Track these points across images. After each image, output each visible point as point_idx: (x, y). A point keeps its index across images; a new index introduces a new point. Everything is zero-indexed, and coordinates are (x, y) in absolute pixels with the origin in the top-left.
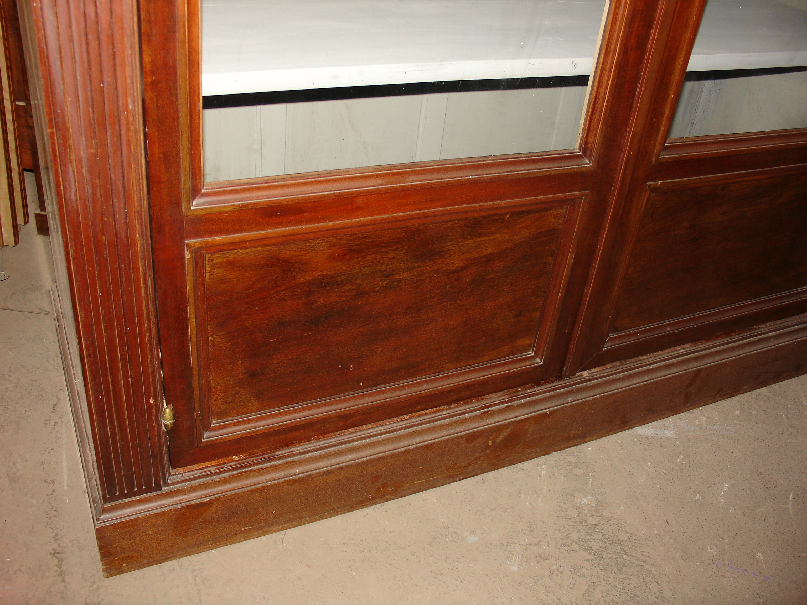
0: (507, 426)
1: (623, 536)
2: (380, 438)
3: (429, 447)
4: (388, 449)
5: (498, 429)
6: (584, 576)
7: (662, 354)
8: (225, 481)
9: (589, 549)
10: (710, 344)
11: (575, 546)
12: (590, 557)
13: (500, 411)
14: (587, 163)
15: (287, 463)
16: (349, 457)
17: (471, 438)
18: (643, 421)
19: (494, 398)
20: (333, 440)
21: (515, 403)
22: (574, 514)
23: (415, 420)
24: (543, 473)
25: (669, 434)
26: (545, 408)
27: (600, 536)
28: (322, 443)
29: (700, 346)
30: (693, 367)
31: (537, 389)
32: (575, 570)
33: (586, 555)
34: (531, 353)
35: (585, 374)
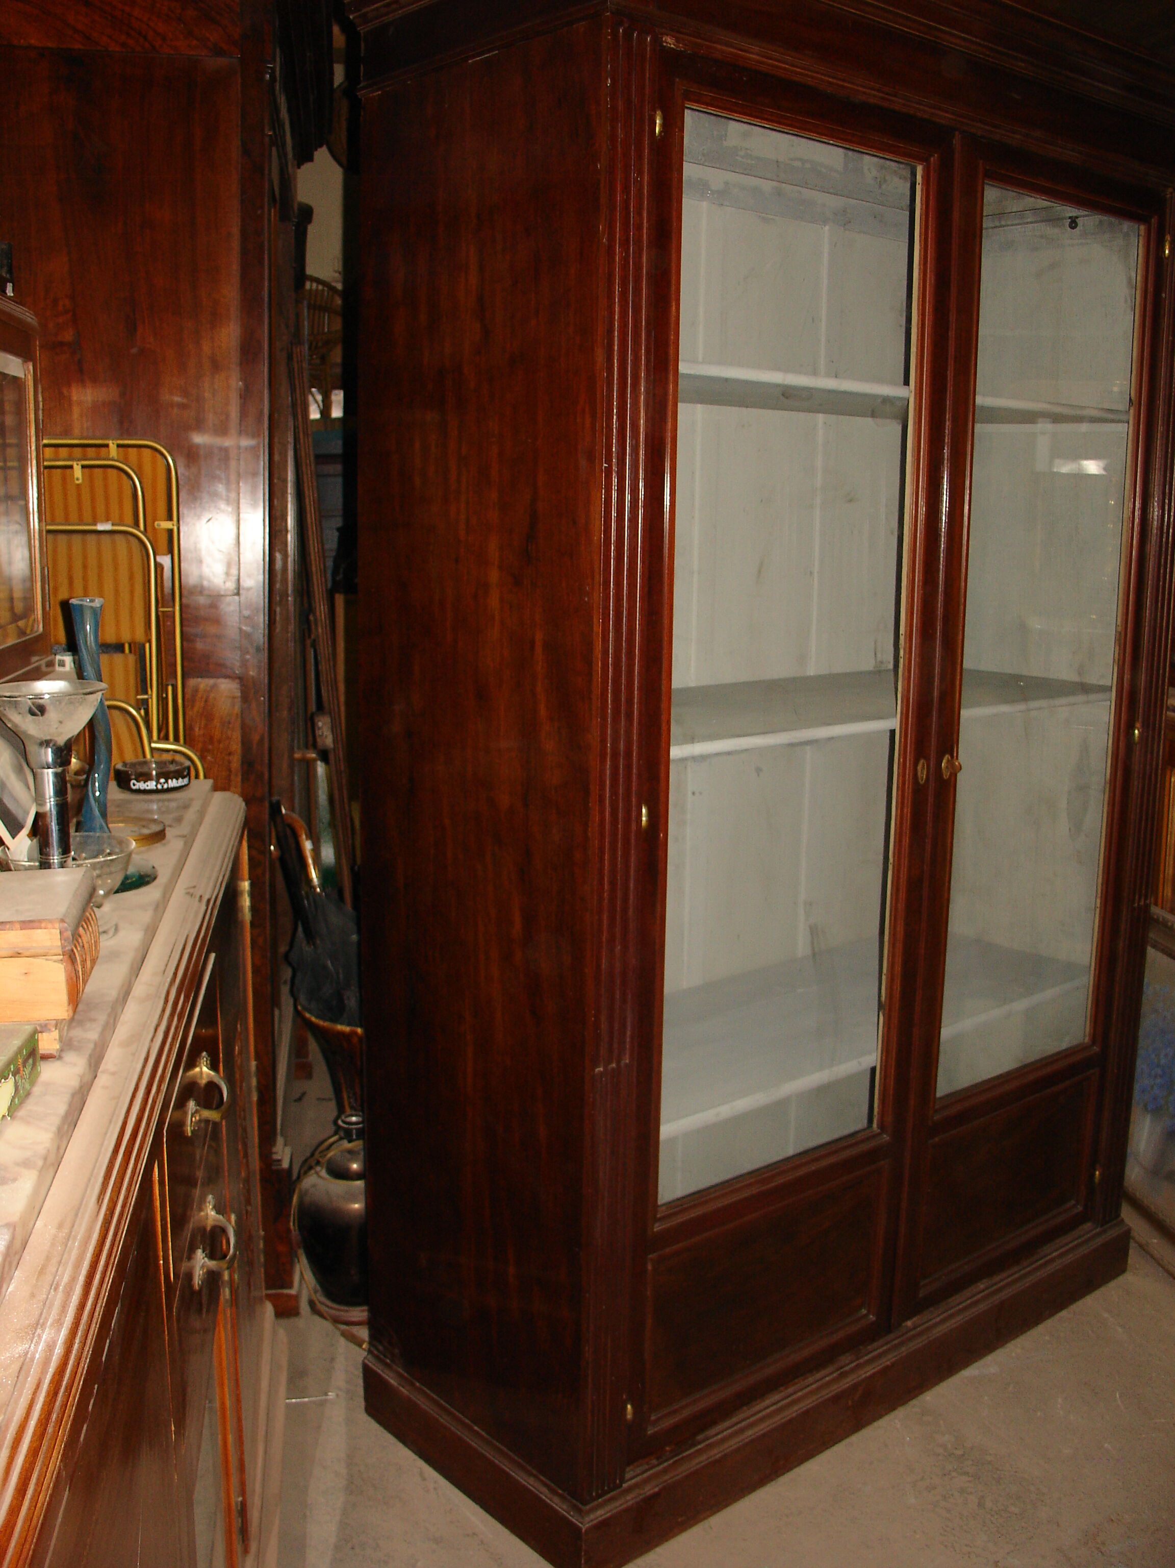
0: (863, 1380)
1: (989, 1458)
2: (768, 1411)
3: (807, 1412)
4: (777, 1420)
5: (855, 1387)
6: (971, 1493)
7: (967, 1293)
8: (665, 1471)
9: (966, 1473)
10: (1005, 1274)
11: (954, 1474)
12: (970, 1479)
13: (853, 1370)
14: (886, 1137)
15: (707, 1445)
16: (750, 1432)
17: (836, 1399)
18: (966, 1364)
19: (845, 1359)
20: (734, 1420)
21: (861, 1361)
22: (941, 1450)
23: (790, 1390)
24: (898, 1426)
25: (993, 1369)
26: (886, 1361)
27: (971, 1463)
28: (727, 1423)
29: (997, 1278)
30: (997, 1299)
31: (875, 1345)
32: (962, 1491)
33: (965, 1478)
34: (864, 1311)
35: (909, 1323)
